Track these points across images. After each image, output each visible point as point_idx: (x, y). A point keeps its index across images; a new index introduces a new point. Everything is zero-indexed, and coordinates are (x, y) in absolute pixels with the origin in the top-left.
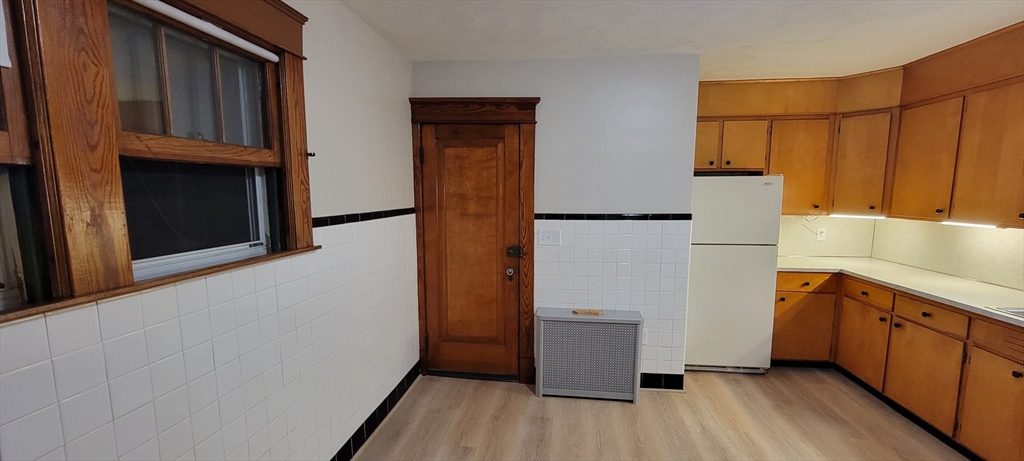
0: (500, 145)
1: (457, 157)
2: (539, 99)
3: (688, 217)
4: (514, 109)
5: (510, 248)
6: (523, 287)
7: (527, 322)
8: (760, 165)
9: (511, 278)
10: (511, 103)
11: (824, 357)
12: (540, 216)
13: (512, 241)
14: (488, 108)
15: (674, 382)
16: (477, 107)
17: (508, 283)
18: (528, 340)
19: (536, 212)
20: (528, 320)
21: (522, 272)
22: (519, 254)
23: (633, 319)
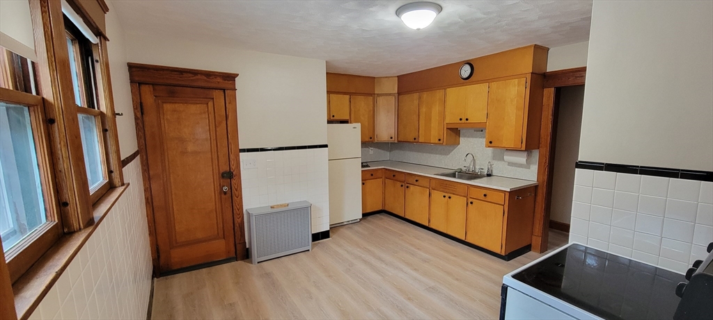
0: (210, 104)
1: (175, 111)
2: (238, 75)
3: (326, 146)
4: (219, 80)
5: (223, 174)
6: (234, 198)
7: (239, 220)
8: (347, 118)
9: (225, 193)
10: (218, 76)
11: (380, 208)
12: (243, 151)
13: (225, 168)
14: (199, 77)
15: (325, 235)
16: (190, 75)
17: (223, 196)
18: (241, 232)
19: (240, 148)
20: (240, 219)
21: (233, 188)
22: (230, 177)
23: (304, 205)
